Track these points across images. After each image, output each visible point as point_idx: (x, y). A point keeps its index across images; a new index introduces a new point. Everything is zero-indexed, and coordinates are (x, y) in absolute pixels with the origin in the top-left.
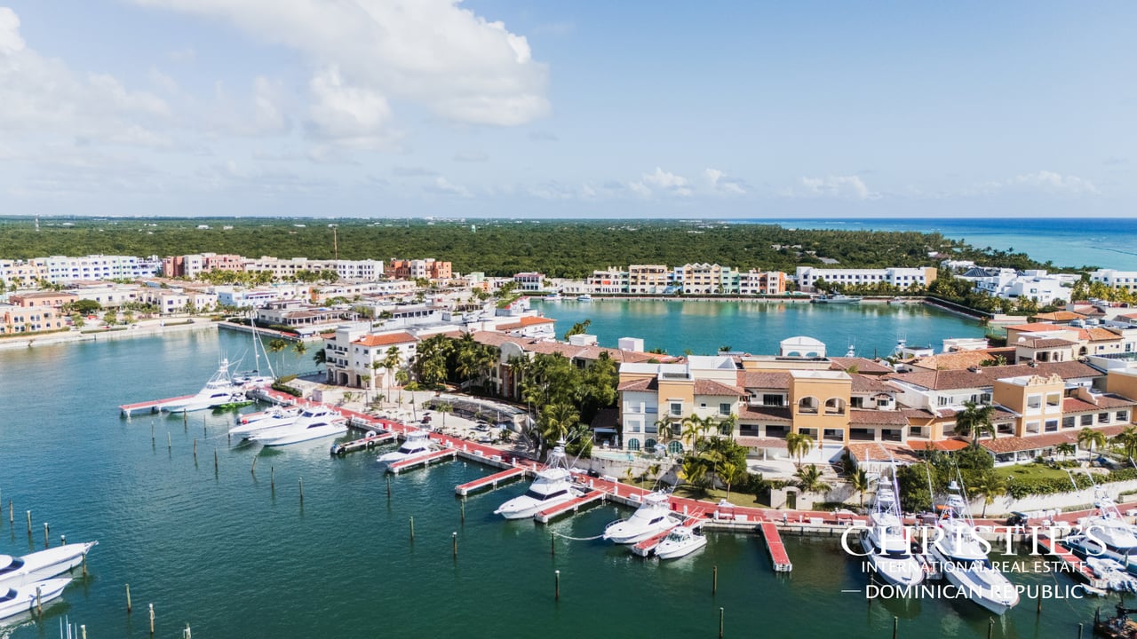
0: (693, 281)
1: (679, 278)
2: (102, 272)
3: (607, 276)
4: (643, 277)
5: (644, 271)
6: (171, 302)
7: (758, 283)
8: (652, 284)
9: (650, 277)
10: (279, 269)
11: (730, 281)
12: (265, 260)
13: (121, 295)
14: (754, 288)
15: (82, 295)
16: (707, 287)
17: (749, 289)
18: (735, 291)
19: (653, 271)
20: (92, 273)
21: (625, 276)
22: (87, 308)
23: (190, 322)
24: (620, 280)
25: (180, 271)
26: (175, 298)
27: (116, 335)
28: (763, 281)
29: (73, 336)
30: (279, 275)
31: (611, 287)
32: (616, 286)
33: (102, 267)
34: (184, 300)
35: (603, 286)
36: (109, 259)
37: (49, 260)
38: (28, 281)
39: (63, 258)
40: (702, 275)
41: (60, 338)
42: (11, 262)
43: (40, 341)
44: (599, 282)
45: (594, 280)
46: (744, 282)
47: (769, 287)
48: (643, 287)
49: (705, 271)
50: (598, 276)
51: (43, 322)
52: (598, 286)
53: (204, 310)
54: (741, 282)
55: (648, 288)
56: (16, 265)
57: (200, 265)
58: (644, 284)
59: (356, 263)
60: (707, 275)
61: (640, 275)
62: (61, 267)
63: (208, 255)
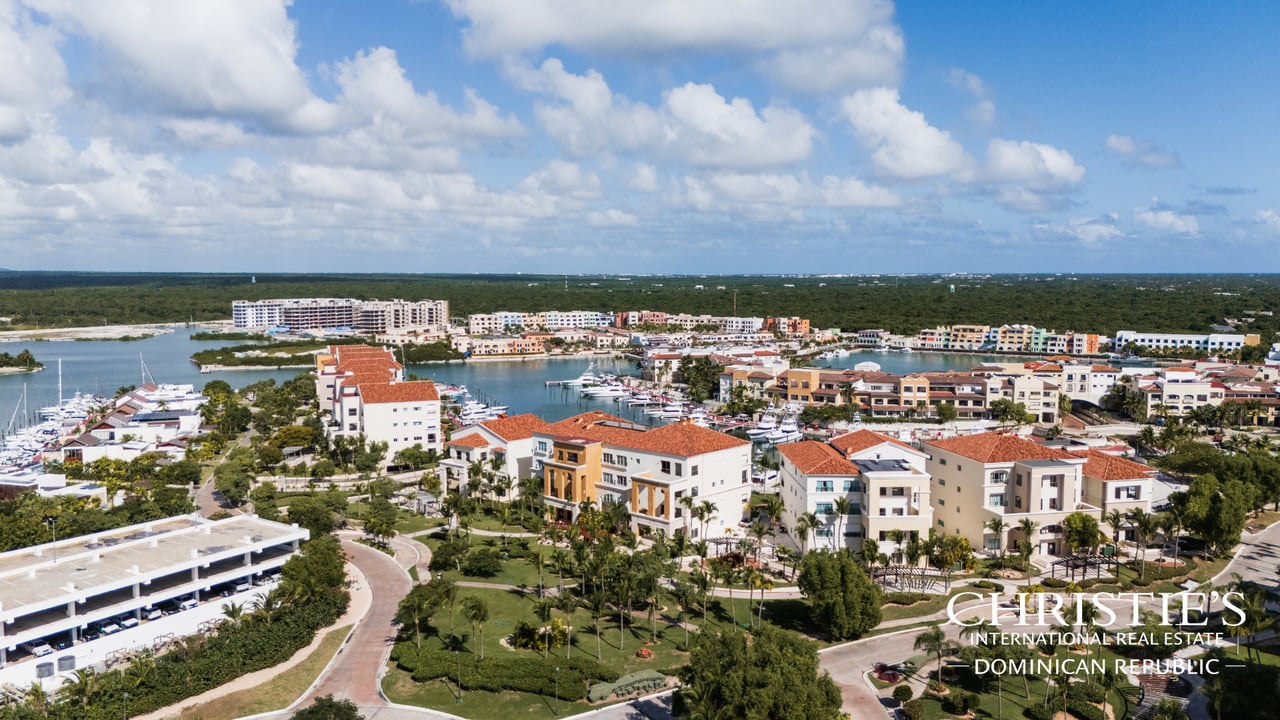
0: (1007, 340)
1: (994, 337)
2: (577, 322)
3: (932, 334)
4: (963, 336)
5: (965, 330)
6: (602, 341)
7: (1065, 344)
8: (969, 341)
9: (969, 335)
10: (689, 323)
11: (1041, 341)
12: (681, 315)
13: (579, 336)
14: (1061, 348)
15: (558, 335)
16: (1019, 345)
17: (1056, 349)
18: (1045, 350)
19: (972, 331)
20: (572, 322)
21: (949, 334)
22: (558, 342)
23: (608, 353)
24: (943, 338)
25: (625, 322)
26: (604, 339)
27: (567, 357)
28: (1070, 342)
29: (545, 356)
30: (689, 327)
31: (934, 343)
32: (939, 343)
33: (578, 319)
34: (610, 339)
35: (927, 342)
36: (582, 313)
37: (548, 314)
38: (535, 327)
39: (556, 313)
40: (1016, 335)
41: (538, 356)
42: (527, 314)
43: (529, 358)
44: (924, 339)
45: (921, 337)
46: (1053, 342)
47: (1075, 348)
48: (962, 344)
49: (1018, 332)
50: (925, 334)
51: (531, 348)
52: (923, 342)
53: (620, 347)
54: (1049, 342)
55: (966, 345)
56: (530, 316)
57: (636, 319)
58: (962, 341)
59: (740, 320)
60: (1020, 335)
61: (960, 334)
62: (553, 319)
63: (644, 312)
